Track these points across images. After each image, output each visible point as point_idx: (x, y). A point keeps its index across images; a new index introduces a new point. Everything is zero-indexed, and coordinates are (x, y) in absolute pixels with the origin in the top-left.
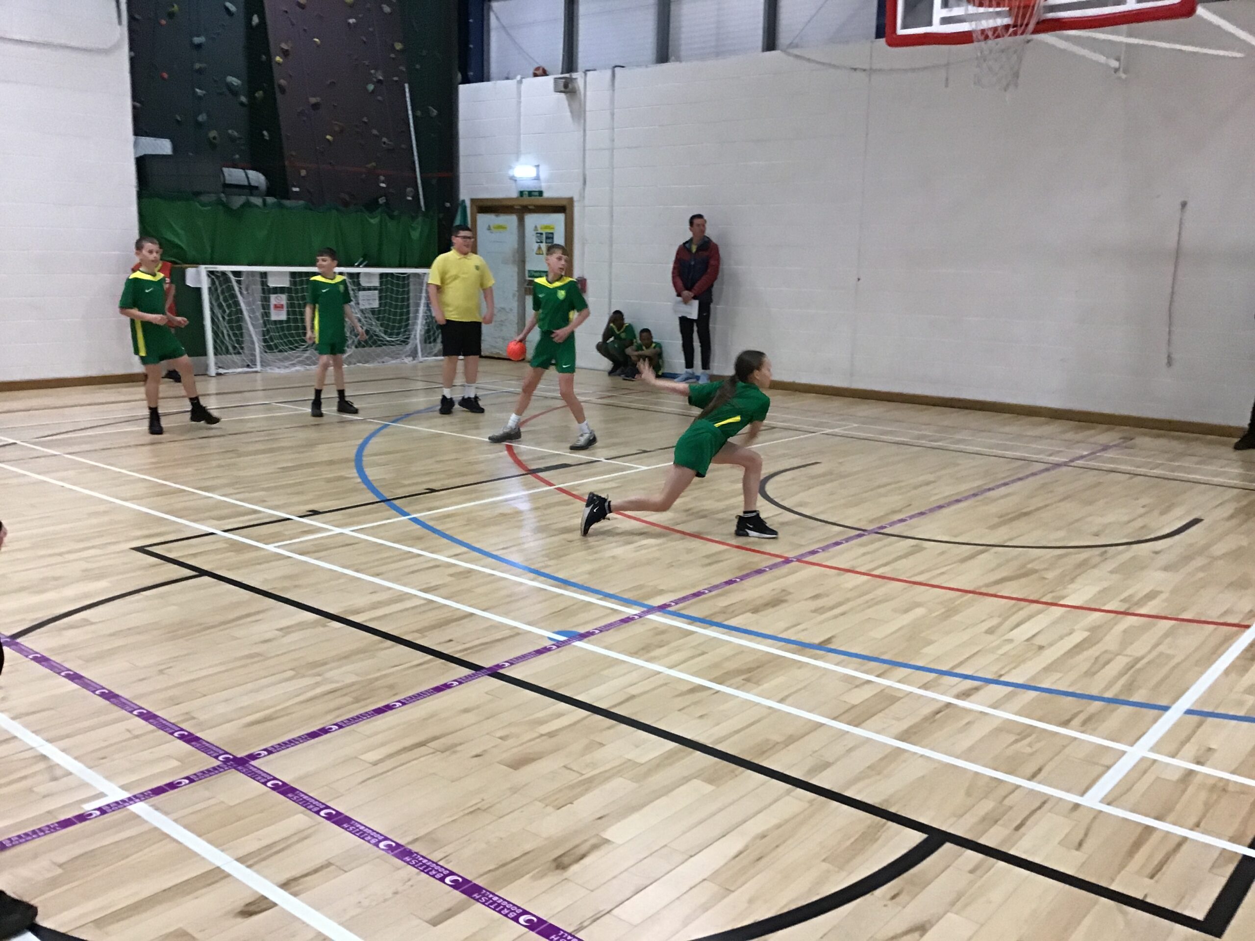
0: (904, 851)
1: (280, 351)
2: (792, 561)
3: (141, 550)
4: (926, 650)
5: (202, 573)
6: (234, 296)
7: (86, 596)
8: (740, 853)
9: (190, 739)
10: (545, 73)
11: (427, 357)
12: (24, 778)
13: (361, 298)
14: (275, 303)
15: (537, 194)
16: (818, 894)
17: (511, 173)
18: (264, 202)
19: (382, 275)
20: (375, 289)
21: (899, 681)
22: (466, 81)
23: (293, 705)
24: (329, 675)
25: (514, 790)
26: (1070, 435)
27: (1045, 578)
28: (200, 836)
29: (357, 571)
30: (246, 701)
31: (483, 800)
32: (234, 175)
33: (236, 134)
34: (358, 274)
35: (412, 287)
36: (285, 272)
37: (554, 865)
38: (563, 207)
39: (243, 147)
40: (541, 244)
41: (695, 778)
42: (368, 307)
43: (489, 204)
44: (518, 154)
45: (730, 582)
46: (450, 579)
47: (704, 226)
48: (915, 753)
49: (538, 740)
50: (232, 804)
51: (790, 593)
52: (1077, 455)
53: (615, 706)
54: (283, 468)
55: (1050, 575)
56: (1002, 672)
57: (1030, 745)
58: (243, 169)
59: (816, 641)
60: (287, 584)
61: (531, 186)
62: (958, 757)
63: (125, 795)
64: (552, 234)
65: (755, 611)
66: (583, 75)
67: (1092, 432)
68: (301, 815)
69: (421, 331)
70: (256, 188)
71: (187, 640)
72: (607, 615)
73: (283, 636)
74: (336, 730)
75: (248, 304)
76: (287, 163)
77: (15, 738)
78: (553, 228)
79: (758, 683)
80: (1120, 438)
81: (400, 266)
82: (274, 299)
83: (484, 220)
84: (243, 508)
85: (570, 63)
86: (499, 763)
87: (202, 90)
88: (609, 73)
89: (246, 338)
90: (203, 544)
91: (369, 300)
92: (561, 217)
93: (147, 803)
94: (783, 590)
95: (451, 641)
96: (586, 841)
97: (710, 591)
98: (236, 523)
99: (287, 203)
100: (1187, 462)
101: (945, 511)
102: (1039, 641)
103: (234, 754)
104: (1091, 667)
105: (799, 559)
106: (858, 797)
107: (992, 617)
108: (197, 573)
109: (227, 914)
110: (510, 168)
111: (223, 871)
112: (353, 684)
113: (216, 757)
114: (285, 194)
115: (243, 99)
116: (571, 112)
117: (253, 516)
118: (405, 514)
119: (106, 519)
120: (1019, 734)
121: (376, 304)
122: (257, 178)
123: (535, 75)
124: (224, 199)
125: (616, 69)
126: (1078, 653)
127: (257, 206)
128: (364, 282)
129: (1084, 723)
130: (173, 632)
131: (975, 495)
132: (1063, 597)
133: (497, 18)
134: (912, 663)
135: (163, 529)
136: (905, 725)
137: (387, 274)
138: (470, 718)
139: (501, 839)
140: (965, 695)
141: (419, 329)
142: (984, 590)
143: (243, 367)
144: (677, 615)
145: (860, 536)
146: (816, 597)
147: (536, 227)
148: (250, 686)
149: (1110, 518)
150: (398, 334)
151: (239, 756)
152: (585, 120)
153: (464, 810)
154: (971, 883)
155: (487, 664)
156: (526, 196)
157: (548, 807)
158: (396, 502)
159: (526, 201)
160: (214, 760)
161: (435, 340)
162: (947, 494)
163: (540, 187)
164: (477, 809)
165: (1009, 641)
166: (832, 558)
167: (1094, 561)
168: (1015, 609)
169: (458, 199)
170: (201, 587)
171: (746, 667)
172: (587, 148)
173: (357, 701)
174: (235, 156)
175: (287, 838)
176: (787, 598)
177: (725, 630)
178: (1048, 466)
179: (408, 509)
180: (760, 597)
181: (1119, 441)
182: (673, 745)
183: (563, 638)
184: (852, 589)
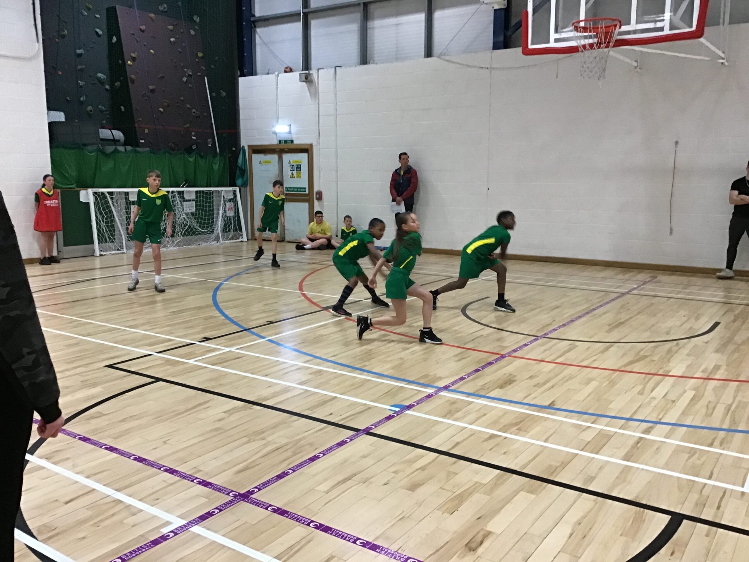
0: (663, 527)
2: (505, 357)
3: (110, 366)
4: (611, 406)
5: (158, 380)
6: (109, 207)
8: (571, 535)
9: (205, 484)
10: (291, 71)
11: (225, 240)
12: (113, 515)
13: (185, 206)
15: (290, 142)
16: (629, 556)
17: (273, 129)
18: (126, 149)
19: (197, 192)
20: (193, 200)
21: (606, 426)
22: (243, 75)
23: (257, 459)
24: (269, 439)
25: (419, 504)
26: (620, 276)
27: (653, 361)
28: (243, 544)
29: (251, 374)
30: (227, 458)
31: (403, 511)
32: (105, 133)
33: (103, 108)
34: (183, 192)
35: (214, 199)
37: (467, 549)
38: (306, 150)
39: (108, 116)
40: (293, 172)
41: (521, 491)
42: (189, 211)
43: (260, 148)
44: (277, 118)
45: (477, 371)
46: (311, 376)
47: (407, 159)
48: (638, 468)
49: (416, 473)
50: (253, 523)
51: (515, 376)
52: (631, 288)
53: (451, 449)
54: (173, 312)
55: (656, 358)
56: (660, 417)
57: (698, 459)
58: (110, 129)
59: (547, 404)
60: (213, 383)
61: (286, 137)
62: (662, 469)
63: (183, 522)
64: (300, 165)
65: (501, 387)
66: (317, 71)
67: (631, 274)
68: (298, 527)
69: (221, 225)
70: (118, 141)
71: (171, 422)
72: (415, 394)
73: (229, 416)
74: (292, 473)
75: (118, 212)
76: (136, 125)
77: (94, 490)
78: (301, 162)
79: (526, 431)
80: (650, 277)
81: (207, 186)
83: (256, 158)
84: (160, 338)
85: (307, 65)
86: (402, 487)
87: (83, 81)
88: (333, 69)
89: (116, 232)
90: (148, 361)
91: (190, 207)
92: (305, 155)
93: (200, 526)
94: (510, 374)
95: (331, 414)
96: (478, 533)
97: (468, 377)
98: (161, 347)
99: (138, 149)
100: (694, 289)
101: (577, 323)
102: (670, 397)
103: (238, 492)
104: (707, 412)
105: (509, 355)
106: (621, 496)
107: (637, 385)
108: (155, 380)
110: (273, 126)
112: (286, 444)
113: (228, 494)
114: (138, 145)
115: (107, 87)
116: (310, 92)
117: (169, 343)
118: (263, 338)
119: (76, 349)
120: (690, 453)
121: (194, 210)
122: (118, 135)
123: (286, 72)
124: (101, 148)
125: (337, 68)
126: (696, 403)
127: (122, 152)
128: (186, 197)
129: (721, 444)
130: (159, 417)
131: (587, 313)
132: (670, 371)
133: (260, 37)
134: (607, 414)
135: (117, 353)
136: (623, 451)
137: (200, 191)
138: (368, 462)
139: (427, 535)
140: (647, 431)
141: (219, 224)
142: (623, 369)
143: (115, 250)
144: (454, 391)
145: (536, 340)
146: (531, 377)
147: (290, 161)
148: (225, 448)
149: (670, 323)
150: (207, 227)
151: (242, 492)
152: (318, 98)
153: (396, 518)
154: (711, 543)
155: (362, 428)
156: (283, 144)
157: (444, 514)
158: (253, 330)
159: (283, 146)
160: (227, 496)
161: (229, 231)
162: (571, 313)
163: (292, 138)
164: (403, 517)
165: (654, 398)
166: (528, 353)
167: (675, 349)
168: (647, 380)
169: (240, 145)
170: (161, 388)
171: (514, 422)
172: (320, 115)
173: (295, 454)
174: (104, 122)
175: (298, 542)
176: (515, 379)
177: (490, 400)
178: (619, 294)
179: (263, 334)
180: (499, 379)
181: (650, 279)
182: (498, 471)
183: (397, 409)
184: (550, 372)
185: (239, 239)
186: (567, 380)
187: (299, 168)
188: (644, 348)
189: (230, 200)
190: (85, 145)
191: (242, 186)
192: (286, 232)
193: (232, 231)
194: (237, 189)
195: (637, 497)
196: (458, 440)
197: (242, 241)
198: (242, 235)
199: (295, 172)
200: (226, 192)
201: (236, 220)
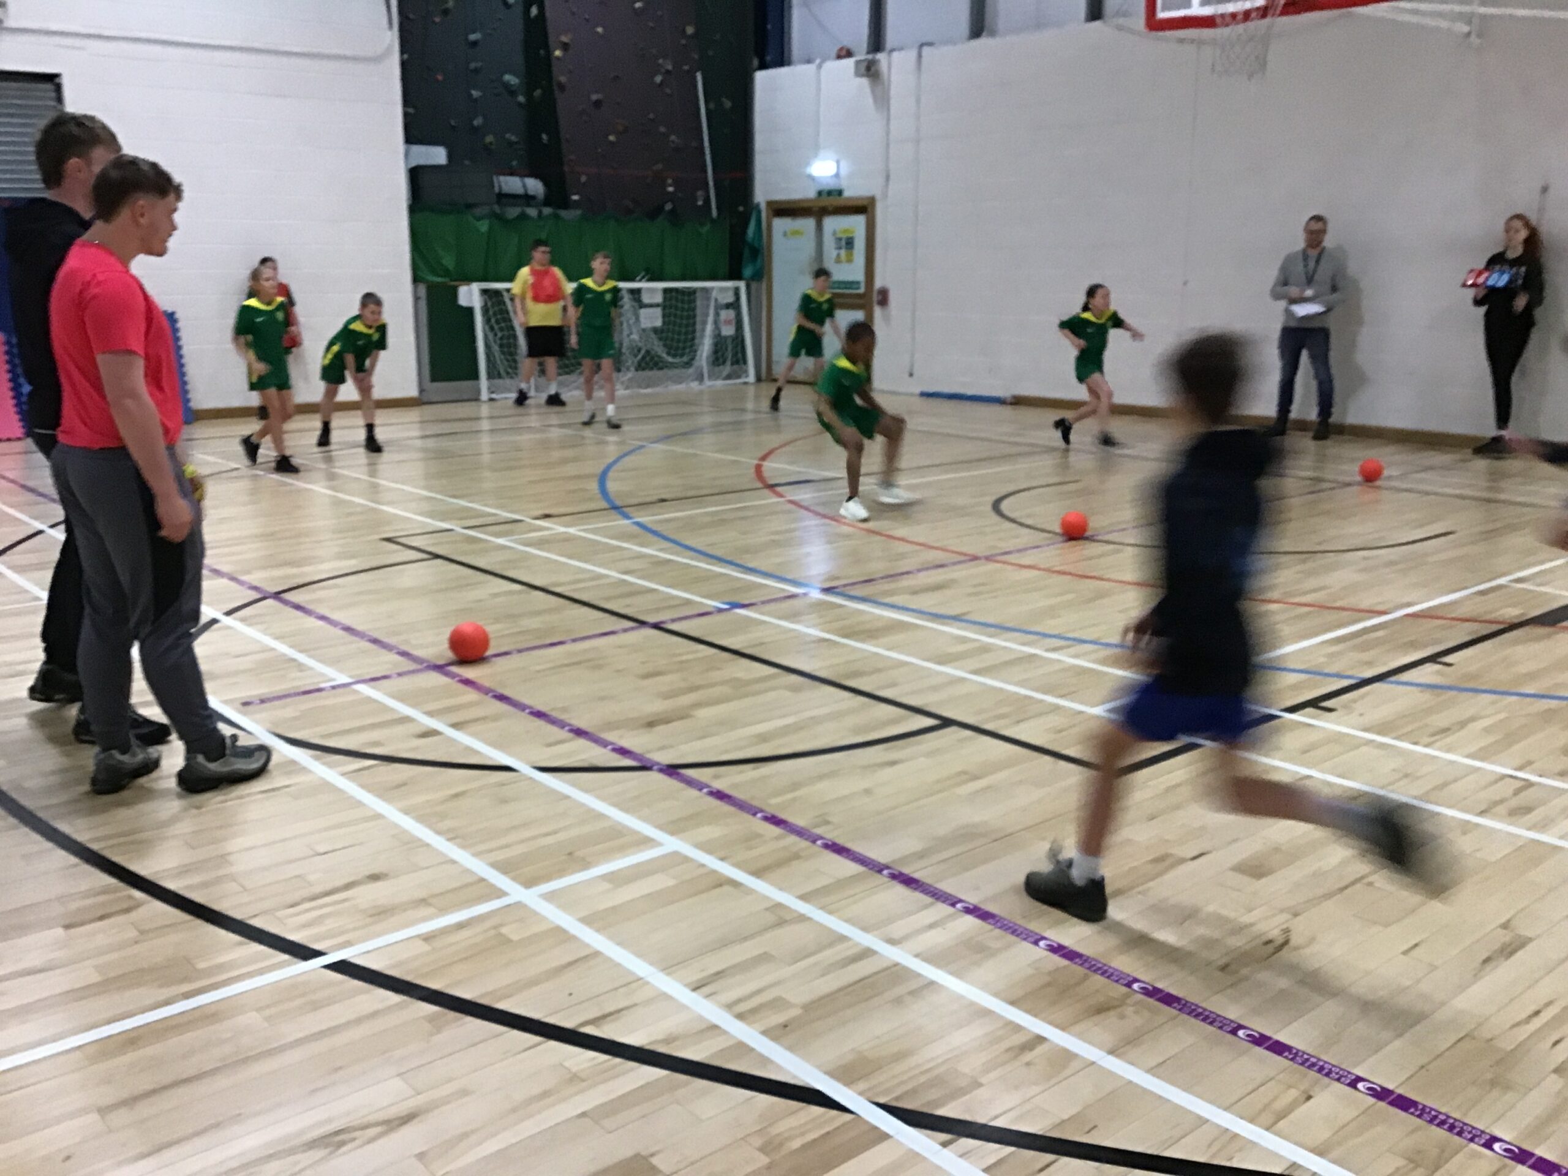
2: (979, 559)
3: (387, 539)
4: (1050, 621)
5: (437, 556)
10: (849, 54)
11: (714, 381)
12: (279, 669)
13: (641, 316)
15: (836, 193)
17: (809, 171)
18: (540, 213)
19: (666, 291)
20: (657, 305)
22: (763, 66)
25: (639, 689)
28: (400, 701)
31: (609, 693)
33: (513, 138)
34: (640, 290)
35: (699, 303)
37: (647, 725)
38: (863, 208)
39: (521, 153)
40: (841, 251)
42: (650, 325)
43: (786, 206)
44: (815, 149)
45: (906, 573)
46: (648, 565)
49: (671, 664)
50: (425, 687)
53: (746, 648)
58: (521, 177)
59: (953, 614)
60: (507, 565)
61: (832, 184)
63: (351, 680)
64: (852, 238)
65: (917, 593)
66: (888, 55)
68: (475, 695)
69: (708, 351)
70: (533, 197)
71: (412, 599)
72: (775, 593)
73: (494, 599)
76: (566, 169)
77: (274, 649)
78: (853, 232)
81: (684, 280)
83: (780, 224)
84: (484, 512)
85: (877, 42)
86: (635, 675)
87: (478, 91)
88: (913, 54)
90: (442, 536)
91: (652, 318)
92: (861, 219)
93: (366, 685)
94: (952, 580)
95: (631, 605)
97: (881, 579)
98: (475, 522)
99: (563, 213)
103: (434, 663)
105: (988, 558)
107: (1135, 601)
108: (432, 557)
110: (808, 164)
111: (411, 718)
114: (566, 204)
115: (521, 99)
116: (874, 99)
118: (629, 518)
120: (1077, 673)
121: (659, 323)
122: (535, 186)
123: (839, 57)
124: (499, 211)
125: (926, 50)
127: (532, 217)
128: (646, 299)
134: (1028, 629)
135: (411, 526)
136: (984, 665)
137: (671, 289)
139: (614, 711)
140: (1055, 649)
141: (706, 347)
142: (1149, 582)
146: (980, 584)
147: (835, 231)
150: (682, 355)
151: (437, 664)
152: (889, 109)
153: (594, 697)
155: (653, 622)
156: (824, 196)
158: (625, 509)
159: (826, 202)
160: (420, 665)
161: (724, 362)
163: (840, 185)
169: (752, 201)
170: (433, 566)
172: (890, 141)
173: (539, 638)
174: (514, 163)
175: (461, 705)
176: (951, 585)
177: (877, 605)
179: (634, 515)
180: (929, 583)
183: (726, 607)
187: (850, 243)
189: (728, 306)
191: (752, 279)
193: (729, 363)
194: (742, 285)
196: (767, 640)
200: (722, 290)
201: (736, 343)
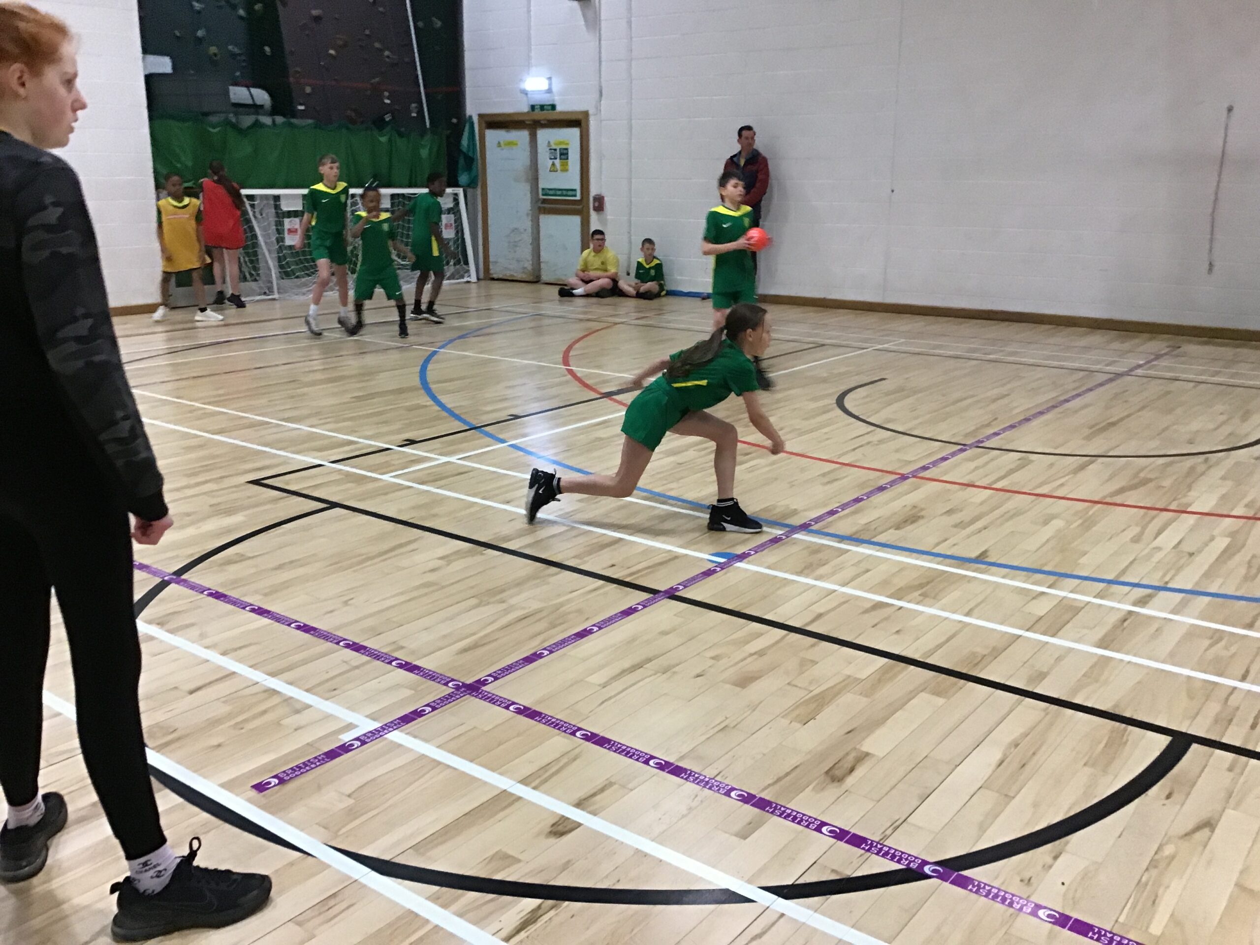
0: (1157, 754)
1: (297, 277)
2: (907, 478)
3: (257, 482)
4: (1083, 560)
5: (333, 505)
6: (248, 221)
7: (229, 531)
8: (1001, 763)
9: (410, 667)
12: (264, 712)
14: (289, 227)
15: (550, 108)
16: (1095, 797)
17: (522, 85)
18: (274, 121)
19: (393, 196)
21: (1071, 592)
23: (493, 632)
24: (513, 601)
25: (752, 708)
26: (1116, 345)
27: (1162, 487)
28: (471, 761)
29: (484, 498)
30: (445, 629)
31: (727, 717)
32: (239, 94)
33: (236, 50)
36: (299, 195)
37: (829, 779)
38: (577, 121)
39: (244, 64)
40: (555, 161)
41: (922, 691)
43: (499, 119)
44: (527, 65)
46: (580, 505)
47: (753, 138)
48: (1122, 660)
49: (749, 660)
50: (486, 729)
51: (922, 510)
52: (1134, 365)
53: (807, 624)
54: (356, 397)
55: (1167, 483)
56: (1167, 579)
57: (1226, 648)
58: (248, 87)
59: (974, 554)
60: (423, 513)
61: (545, 99)
62: (1163, 662)
63: (374, 725)
64: (567, 149)
65: (898, 528)
67: (1137, 341)
68: (557, 737)
70: (262, 106)
71: (355, 571)
73: (448, 565)
74: (547, 655)
75: (264, 229)
76: (291, 79)
77: (234, 673)
78: (567, 144)
79: (936, 598)
80: (1168, 347)
81: (411, 186)
82: (288, 223)
83: (493, 136)
84: (334, 440)
86: (724, 681)
87: (200, 3)
89: (262, 265)
90: (317, 476)
92: (575, 132)
93: (401, 731)
94: (915, 507)
95: (613, 565)
96: (847, 754)
97: (843, 510)
98: (339, 453)
99: (294, 121)
100: (1243, 368)
101: (1035, 423)
102: (1187, 547)
103: (462, 681)
104: (1247, 572)
105: (914, 474)
106: (1091, 704)
107: (1129, 526)
108: (328, 506)
109: (538, 835)
110: (521, 80)
111: (511, 794)
112: (540, 611)
113: (446, 684)
114: (294, 114)
115: (241, 12)
116: (586, 21)
117: (352, 447)
118: (503, 441)
119: (202, 453)
120: (1211, 638)
122: (261, 96)
124: (234, 120)
126: (1230, 558)
127: (267, 126)
130: (336, 563)
131: (1054, 407)
132: (1190, 505)
134: (1075, 573)
135: (267, 462)
136: (1100, 633)
137: (398, 195)
138: (672, 640)
139: (764, 755)
140: (1142, 602)
142: (1108, 500)
143: (260, 294)
144: (819, 533)
145: (962, 451)
146: (950, 512)
147: (549, 142)
148: (443, 614)
149: (1195, 426)
151: (468, 682)
152: (600, 30)
153: (713, 727)
154: (1235, 781)
155: (662, 589)
156: (537, 111)
157: (793, 723)
158: (487, 429)
159: (538, 115)
160: (445, 687)
162: (1027, 407)
163: (554, 100)
164: (726, 726)
165: (1159, 549)
166: (945, 473)
167: (1201, 468)
168: (1147, 519)
169: (465, 115)
170: (339, 519)
171: (916, 583)
172: (603, 59)
173: (553, 626)
174: (238, 74)
175: (557, 760)
176: (922, 513)
177: (878, 547)
178: (1112, 376)
179: (501, 436)
180: (895, 513)
181: (1168, 350)
182: (884, 661)
183: (722, 560)
184: (981, 504)
185: (463, 277)
186: (1011, 517)
187: (564, 154)
188: (1146, 467)
189: (449, 211)
190: (206, 114)
191: (469, 186)
192: (542, 265)
193: (452, 263)
194: (460, 191)
195: (1116, 706)
196: (822, 611)
197: (468, 282)
198: (468, 271)
199: (557, 162)
201: (458, 245)
